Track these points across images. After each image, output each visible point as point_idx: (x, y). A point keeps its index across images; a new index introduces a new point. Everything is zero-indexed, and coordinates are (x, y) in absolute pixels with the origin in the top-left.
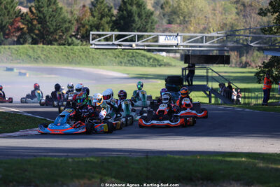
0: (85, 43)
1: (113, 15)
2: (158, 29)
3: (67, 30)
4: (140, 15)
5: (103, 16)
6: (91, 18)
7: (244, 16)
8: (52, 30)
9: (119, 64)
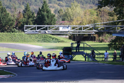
0: (20, 31)
1: (34, 17)
2: (57, 23)
3: (11, 25)
4: (48, 17)
5: (29, 17)
6: (24, 19)
7: (101, 16)
8: (4, 25)
9: (38, 42)
